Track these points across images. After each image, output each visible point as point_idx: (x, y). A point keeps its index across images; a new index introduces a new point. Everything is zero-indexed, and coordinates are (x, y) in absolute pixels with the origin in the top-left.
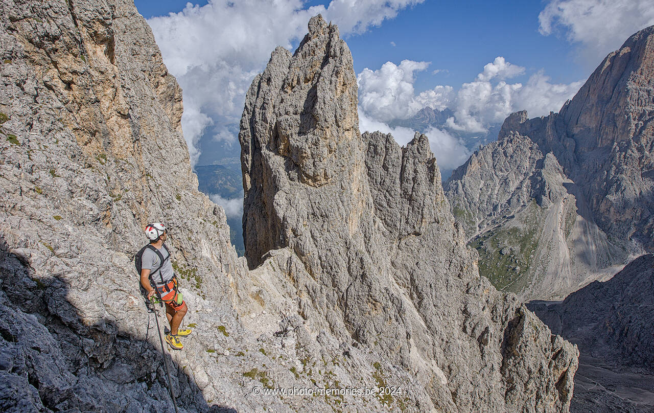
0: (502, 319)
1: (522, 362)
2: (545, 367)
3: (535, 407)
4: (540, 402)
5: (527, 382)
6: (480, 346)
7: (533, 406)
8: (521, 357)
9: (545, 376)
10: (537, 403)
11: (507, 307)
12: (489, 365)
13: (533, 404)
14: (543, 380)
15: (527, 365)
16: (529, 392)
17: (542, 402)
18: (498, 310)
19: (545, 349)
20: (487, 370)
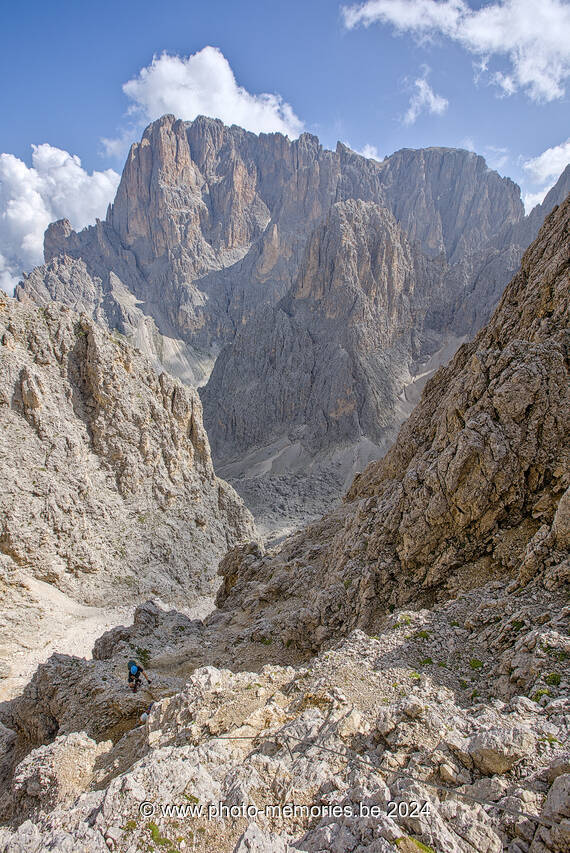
0: (55, 354)
1: (119, 411)
2: (159, 407)
3: (170, 477)
4: (172, 465)
5: (141, 442)
6: (25, 415)
7: (166, 476)
8: (113, 403)
9: (164, 420)
10: (169, 469)
11: (56, 329)
12: (61, 443)
13: (164, 472)
14: (163, 427)
15: (129, 413)
16: (150, 457)
17: (175, 463)
18: (38, 337)
19: (148, 379)
20: (59, 454)
